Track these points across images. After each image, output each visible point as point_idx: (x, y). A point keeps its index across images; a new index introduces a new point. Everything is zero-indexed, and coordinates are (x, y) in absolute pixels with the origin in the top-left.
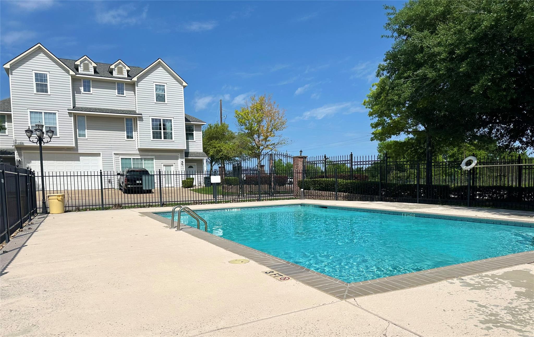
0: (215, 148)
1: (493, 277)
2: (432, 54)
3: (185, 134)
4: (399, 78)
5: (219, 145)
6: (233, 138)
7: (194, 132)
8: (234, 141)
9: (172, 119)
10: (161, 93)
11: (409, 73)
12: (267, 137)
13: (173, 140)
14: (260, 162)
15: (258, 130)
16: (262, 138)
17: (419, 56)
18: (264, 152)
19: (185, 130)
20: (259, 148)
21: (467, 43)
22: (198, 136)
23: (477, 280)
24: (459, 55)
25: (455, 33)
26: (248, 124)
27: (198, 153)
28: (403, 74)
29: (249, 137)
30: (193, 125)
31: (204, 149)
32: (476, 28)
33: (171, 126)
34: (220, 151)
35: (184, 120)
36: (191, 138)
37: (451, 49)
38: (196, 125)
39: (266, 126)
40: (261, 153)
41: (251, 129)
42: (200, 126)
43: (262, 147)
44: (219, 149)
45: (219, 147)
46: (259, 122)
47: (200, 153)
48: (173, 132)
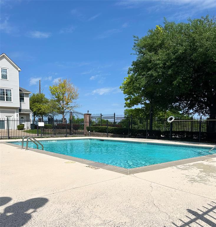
0: (37, 107)
1: (189, 165)
2: (155, 64)
3: (19, 98)
4: (140, 75)
5: (39, 106)
6: (48, 102)
7: (25, 98)
8: (48, 104)
9: (11, 89)
10: (4, 73)
11: (144, 73)
12: (68, 102)
13: (12, 101)
14: (64, 116)
15: (63, 99)
16: (65, 103)
17: (149, 65)
18: (67, 110)
19: (19, 96)
20: (63, 108)
21: (172, 60)
22: (27, 100)
23: (183, 167)
24: (168, 66)
25: (166, 55)
26: (57, 95)
27: (26, 110)
28: (141, 73)
29: (57, 102)
30: (24, 94)
31: (30, 108)
32: (176, 53)
33: (11, 93)
34: (40, 109)
35: (19, 90)
36: (23, 101)
37: (164, 62)
38: (26, 94)
39: (67, 96)
40: (64, 111)
41: (59, 97)
42: (28, 94)
43: (65, 108)
44: (39, 108)
45: (39, 107)
46: (63, 94)
47: (28, 110)
48: (12, 97)
